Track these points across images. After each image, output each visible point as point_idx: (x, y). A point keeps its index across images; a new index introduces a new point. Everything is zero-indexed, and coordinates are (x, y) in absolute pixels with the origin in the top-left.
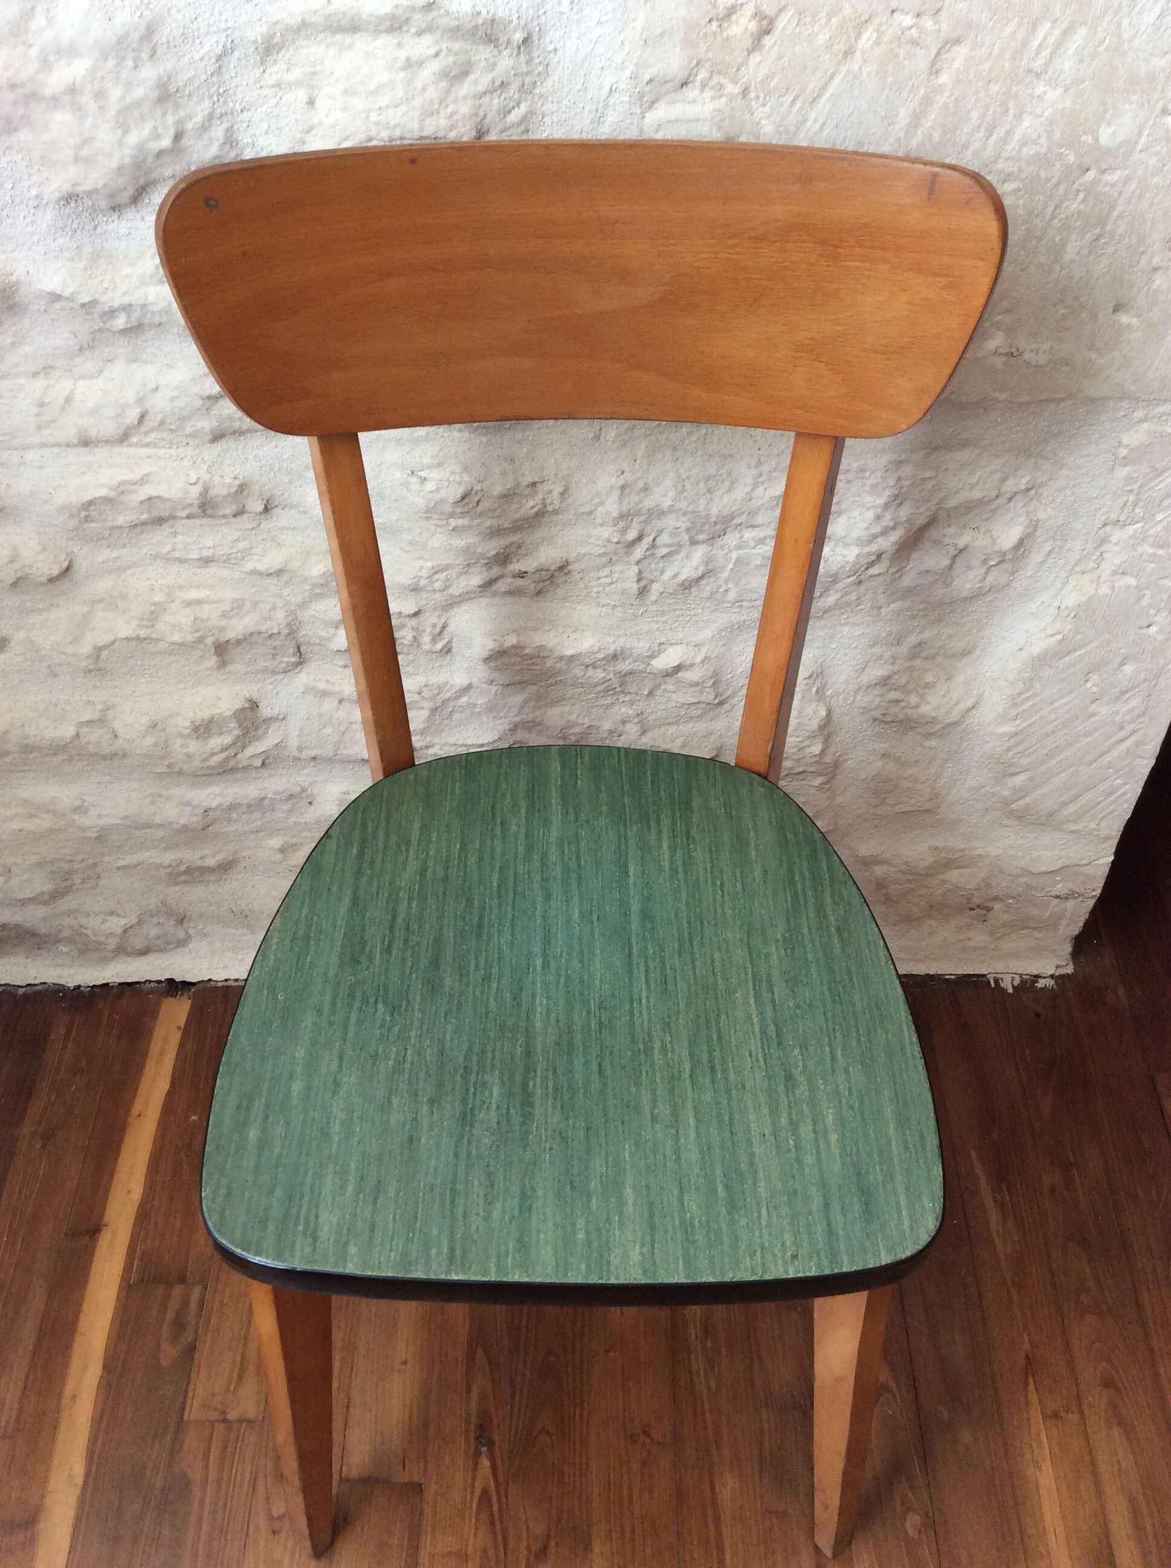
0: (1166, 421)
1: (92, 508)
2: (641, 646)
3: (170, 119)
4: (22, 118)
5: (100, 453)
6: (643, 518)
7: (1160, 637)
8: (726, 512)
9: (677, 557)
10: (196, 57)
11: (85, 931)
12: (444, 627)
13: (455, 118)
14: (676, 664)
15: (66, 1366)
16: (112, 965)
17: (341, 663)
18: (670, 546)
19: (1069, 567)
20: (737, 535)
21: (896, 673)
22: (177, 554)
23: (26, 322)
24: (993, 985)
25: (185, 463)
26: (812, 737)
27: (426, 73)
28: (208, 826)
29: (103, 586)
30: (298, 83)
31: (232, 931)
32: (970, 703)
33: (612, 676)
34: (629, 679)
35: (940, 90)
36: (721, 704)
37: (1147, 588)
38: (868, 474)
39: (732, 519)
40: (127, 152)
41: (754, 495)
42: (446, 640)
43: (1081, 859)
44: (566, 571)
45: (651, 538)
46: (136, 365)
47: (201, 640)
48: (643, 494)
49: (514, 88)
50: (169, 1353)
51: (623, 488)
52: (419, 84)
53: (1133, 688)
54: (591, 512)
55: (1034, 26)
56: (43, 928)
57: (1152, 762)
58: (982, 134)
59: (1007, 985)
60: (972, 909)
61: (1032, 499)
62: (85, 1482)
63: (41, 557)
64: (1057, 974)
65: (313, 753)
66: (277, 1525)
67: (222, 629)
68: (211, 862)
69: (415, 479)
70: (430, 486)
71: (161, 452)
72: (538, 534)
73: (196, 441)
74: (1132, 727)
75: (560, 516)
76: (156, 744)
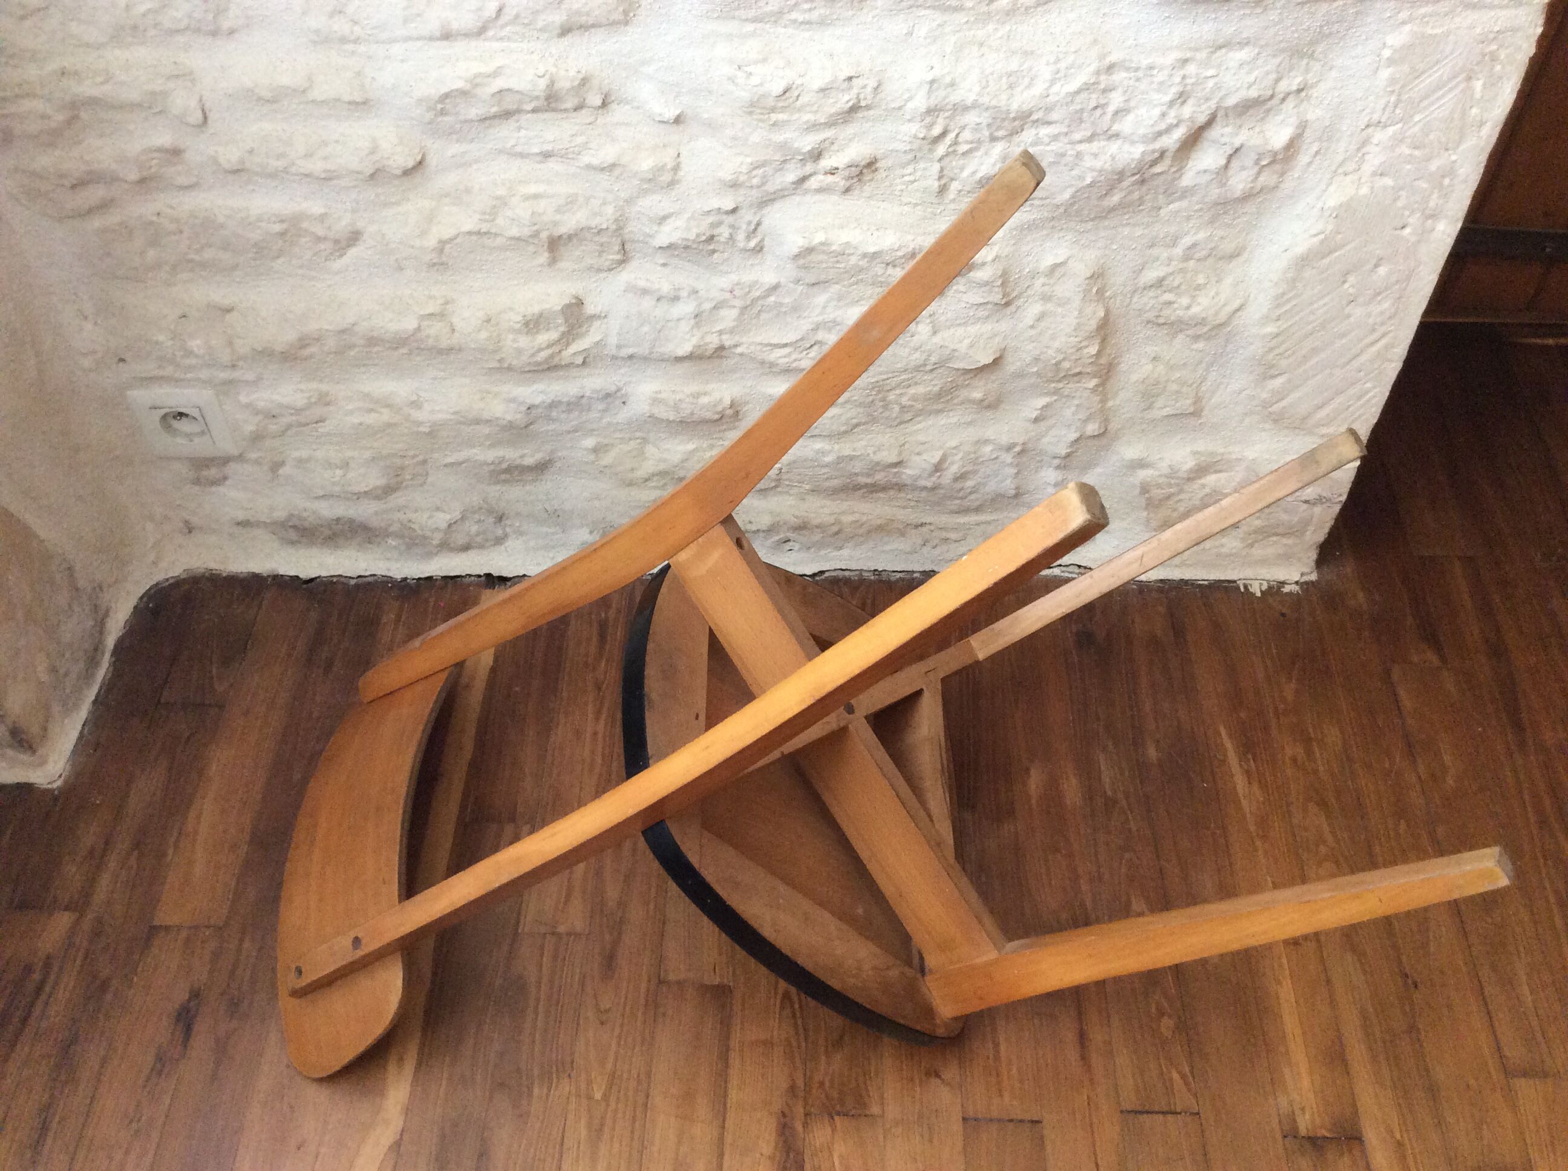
0: (1428, 22)
1: (447, 101)
5: (459, 47)
6: (947, 114)
7: (1413, 239)
8: (1025, 107)
9: (976, 154)
11: (413, 526)
12: (758, 224)
16: (436, 559)
17: (662, 261)
18: (972, 142)
19: (1333, 168)
20: (1033, 131)
21: (1170, 274)
22: (519, 149)
24: (1242, 589)
25: (535, 57)
26: (1090, 338)
28: (531, 424)
29: (450, 180)
31: (545, 529)
32: (1236, 304)
36: (1007, 304)
37: (1403, 189)
38: (1155, 72)
39: (1030, 114)
41: (1051, 91)
42: (759, 238)
44: (874, 168)
45: (954, 134)
47: (536, 234)
48: (949, 90)
51: (932, 82)
53: (1386, 289)
54: (900, 108)
56: (375, 522)
57: (1400, 365)
59: (1256, 589)
61: (1302, 101)
63: (398, 150)
64: (1302, 580)
65: (631, 351)
66: (604, 1017)
67: (556, 224)
68: (529, 461)
69: (740, 74)
70: (755, 80)
71: (513, 45)
72: (850, 129)
73: (546, 35)
74: (1383, 329)
75: (871, 112)
76: (489, 338)
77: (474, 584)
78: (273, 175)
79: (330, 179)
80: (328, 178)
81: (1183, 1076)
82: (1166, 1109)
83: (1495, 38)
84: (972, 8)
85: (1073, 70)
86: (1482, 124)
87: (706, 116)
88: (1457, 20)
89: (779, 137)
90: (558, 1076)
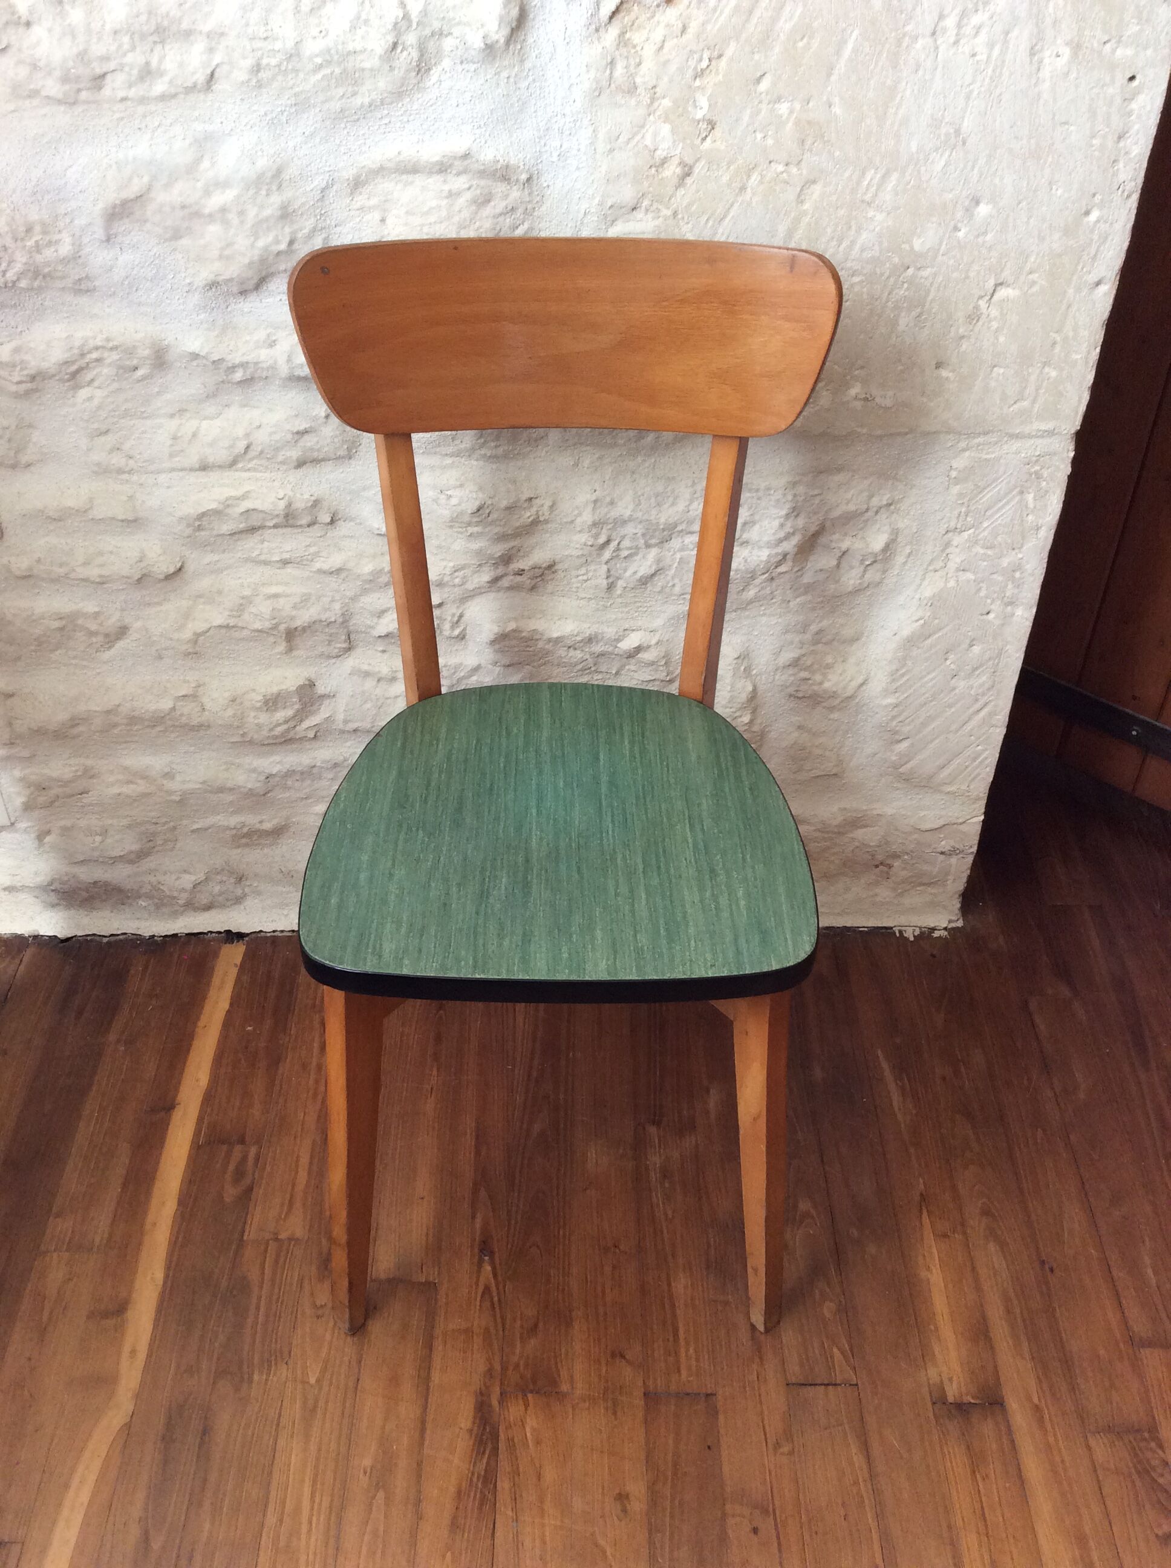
0: (982, 450)
1: (204, 519)
2: (610, 632)
3: (287, 230)
4: (187, 229)
5: (214, 476)
6: (610, 526)
7: (997, 622)
8: (671, 521)
9: (635, 558)
10: (308, 189)
11: (162, 887)
12: (461, 616)
14: (636, 645)
15: (148, 1202)
16: (182, 917)
17: (381, 649)
18: (631, 549)
19: (925, 567)
21: (804, 655)
22: (262, 558)
23: (171, 376)
24: (898, 935)
25: (276, 484)
26: (743, 708)
27: (462, 201)
28: (268, 792)
29: (205, 583)
30: (374, 207)
31: (280, 889)
32: (860, 680)
33: (588, 656)
34: (601, 660)
35: (805, 213)
37: (983, 582)
38: (772, 492)
39: (676, 526)
40: (257, 252)
41: (691, 508)
42: (462, 628)
43: (958, 818)
44: (553, 570)
45: (616, 543)
46: (246, 409)
47: (275, 627)
48: (610, 507)
49: (520, 210)
50: (231, 1192)
51: (595, 502)
52: (457, 208)
53: (981, 665)
54: (572, 522)
55: (864, 173)
56: (128, 885)
57: (1004, 731)
58: (834, 243)
59: (909, 934)
60: (877, 866)
61: (892, 512)
62: (165, 1283)
63: (161, 558)
64: (949, 927)
65: (355, 726)
66: (320, 1312)
67: (292, 618)
68: (267, 826)
69: (443, 496)
70: (454, 501)
71: (259, 475)
72: (533, 539)
73: (285, 467)
74: (985, 699)
75: (549, 525)
76: (234, 716)
77: (214, 939)
78: (55, 580)
79: (103, 583)
80: (102, 582)
81: (843, 1352)
82: (826, 1382)
83: (1037, 461)
86: (1038, 529)
88: (1005, 447)
89: (476, 546)
90: (276, 1364)
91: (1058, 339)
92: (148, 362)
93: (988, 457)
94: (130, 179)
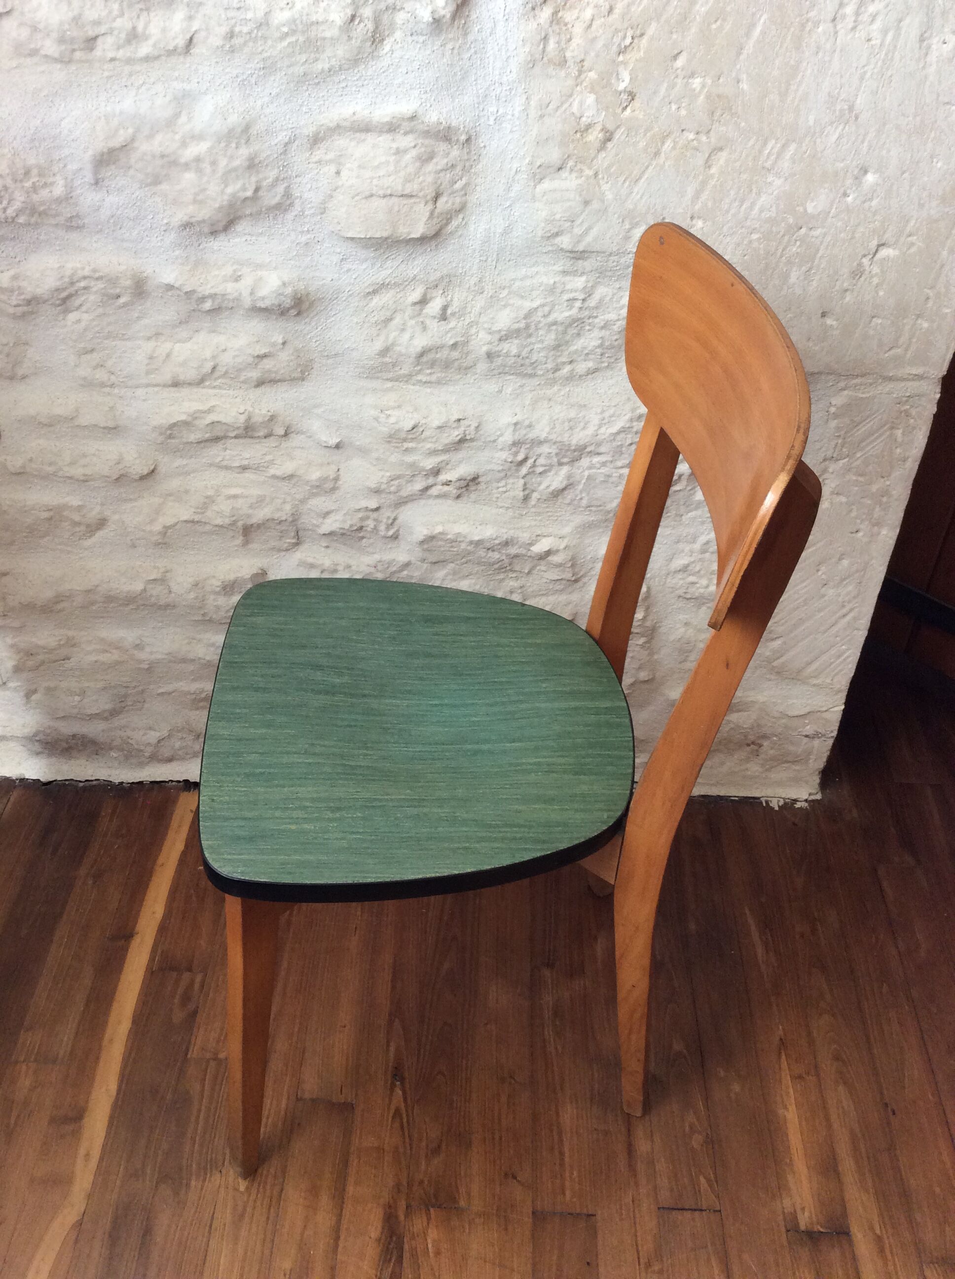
0: (859, 389)
1: (175, 428)
2: (525, 537)
3: (254, 179)
4: (165, 175)
5: (185, 391)
6: (528, 446)
7: (865, 540)
8: (581, 443)
9: (549, 474)
10: (273, 144)
11: (130, 741)
12: (395, 519)
13: (424, 184)
14: (547, 549)
15: (106, 1022)
16: (147, 768)
17: (325, 544)
18: (545, 466)
20: (588, 459)
21: (693, 562)
22: (225, 463)
23: (148, 304)
24: (765, 804)
25: (238, 400)
27: (408, 157)
29: (174, 484)
30: (331, 161)
33: (504, 557)
34: (515, 561)
35: (712, 176)
36: (576, 581)
37: (853, 504)
39: (585, 448)
40: (226, 197)
41: (599, 432)
42: (395, 529)
43: (822, 707)
44: (477, 481)
45: (533, 460)
46: (213, 334)
47: (234, 523)
48: (528, 429)
49: (459, 168)
50: (178, 1016)
51: (516, 424)
52: (403, 164)
53: (849, 576)
54: (494, 441)
55: (765, 144)
56: (102, 738)
57: (865, 634)
58: (737, 204)
59: (775, 805)
60: (748, 745)
62: (118, 1093)
63: (138, 461)
64: (810, 799)
67: (249, 516)
69: (383, 415)
70: (392, 420)
71: (223, 392)
72: (461, 455)
73: (246, 386)
74: (851, 605)
75: (475, 443)
76: (196, 598)
77: (175, 788)
78: (45, 477)
79: (87, 481)
80: (85, 480)
81: (708, 1181)
82: (694, 1207)
83: (907, 401)
84: (543, 375)
85: (613, 419)
86: (905, 460)
87: (358, 443)
88: (880, 388)
89: (409, 459)
90: (211, 1171)
91: (931, 294)
92: (129, 291)
93: (864, 396)
94: (117, 130)
